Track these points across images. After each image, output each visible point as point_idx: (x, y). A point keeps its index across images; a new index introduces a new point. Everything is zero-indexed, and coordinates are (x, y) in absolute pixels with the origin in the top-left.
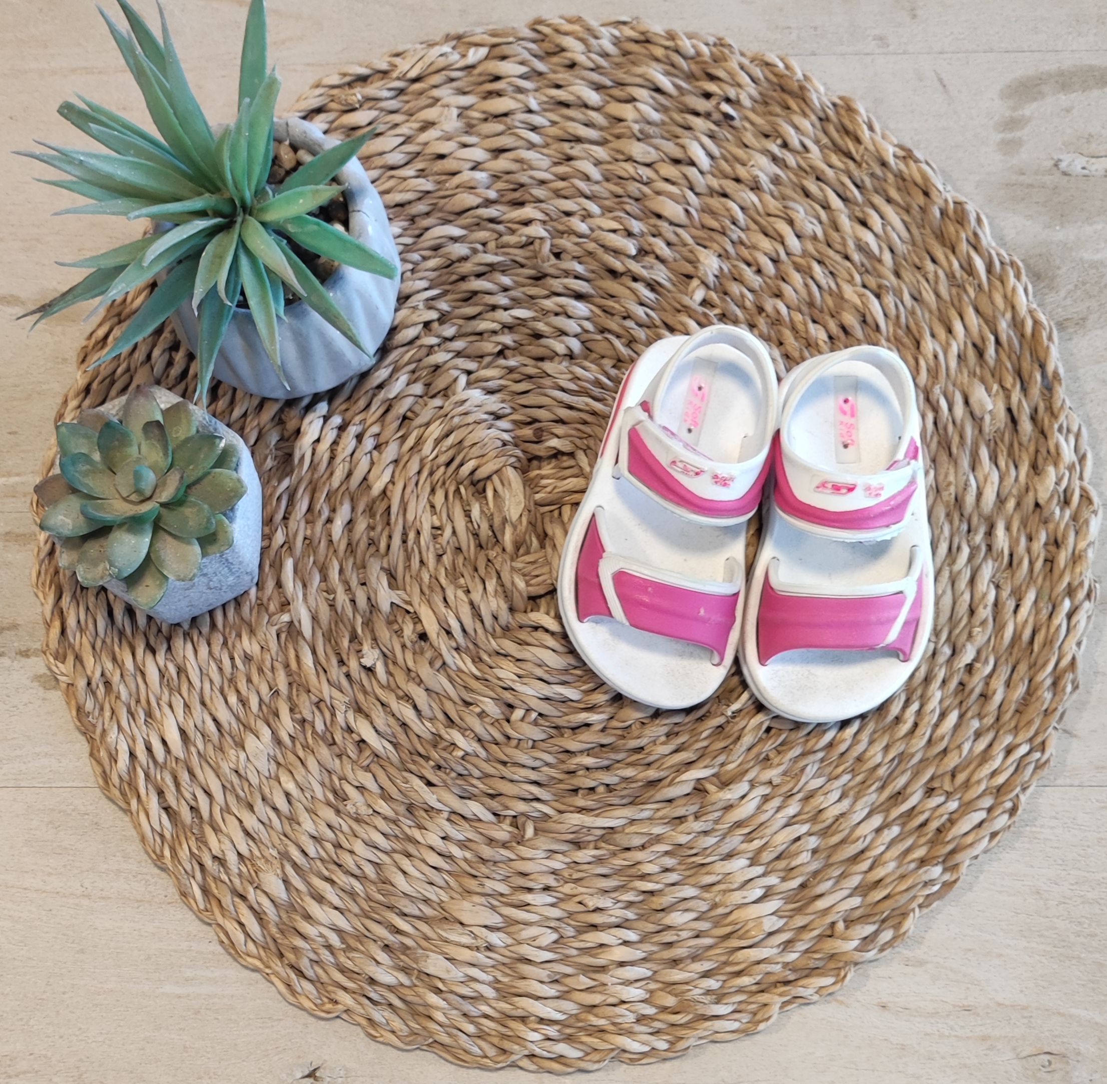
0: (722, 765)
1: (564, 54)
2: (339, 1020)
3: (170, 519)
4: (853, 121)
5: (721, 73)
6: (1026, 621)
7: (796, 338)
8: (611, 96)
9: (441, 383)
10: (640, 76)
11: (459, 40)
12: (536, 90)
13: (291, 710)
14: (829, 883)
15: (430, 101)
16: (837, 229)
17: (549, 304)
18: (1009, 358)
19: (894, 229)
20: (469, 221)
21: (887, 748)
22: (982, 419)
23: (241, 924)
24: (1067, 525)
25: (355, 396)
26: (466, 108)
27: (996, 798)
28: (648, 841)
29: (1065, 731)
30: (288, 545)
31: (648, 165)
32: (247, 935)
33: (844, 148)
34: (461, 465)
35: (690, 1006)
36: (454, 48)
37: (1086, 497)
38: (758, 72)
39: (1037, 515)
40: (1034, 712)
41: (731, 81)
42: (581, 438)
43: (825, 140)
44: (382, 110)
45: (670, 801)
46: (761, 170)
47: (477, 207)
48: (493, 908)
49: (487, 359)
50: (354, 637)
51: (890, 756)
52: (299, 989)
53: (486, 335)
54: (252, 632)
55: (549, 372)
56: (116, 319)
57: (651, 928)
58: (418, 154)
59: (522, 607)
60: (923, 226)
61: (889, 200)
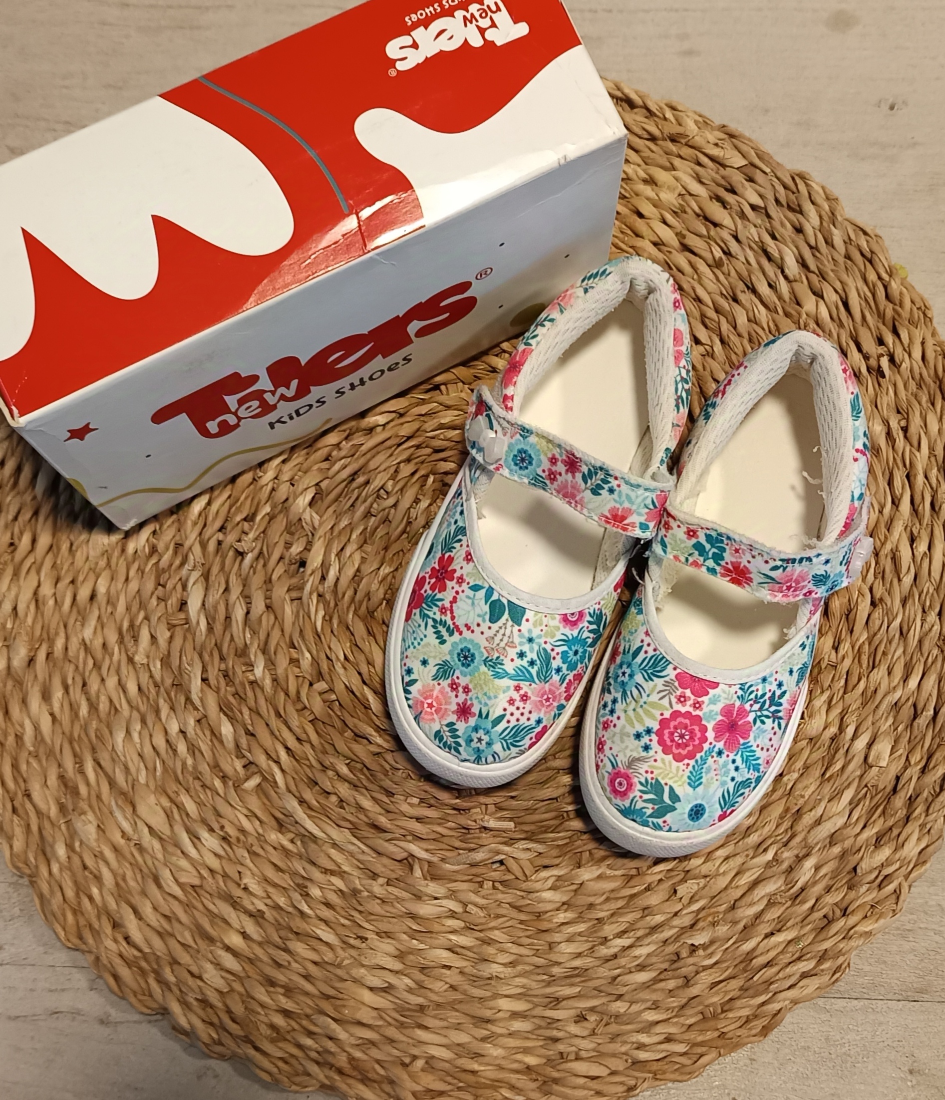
1: (799, 216)
41: (906, 345)
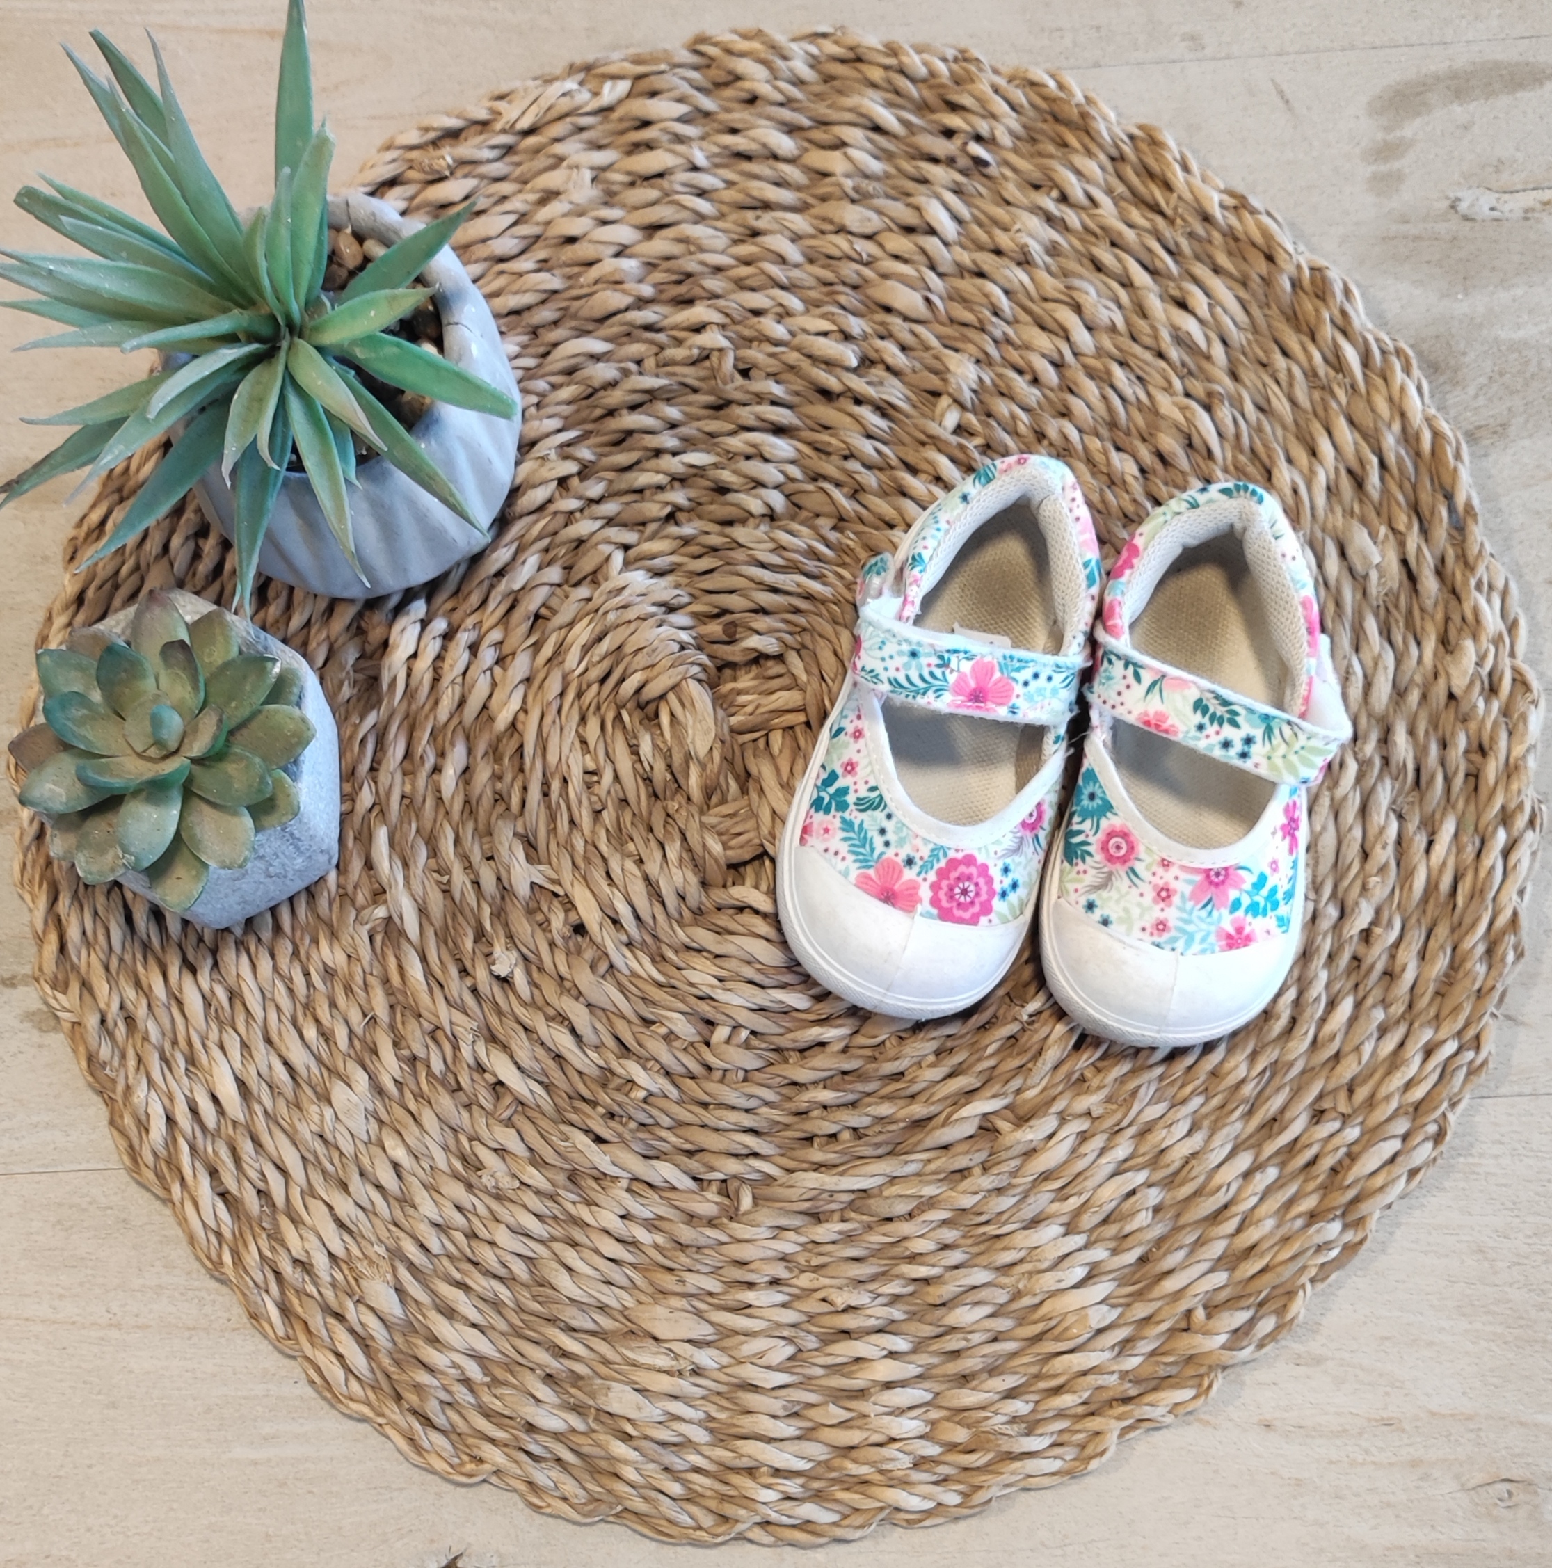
0: (1018, 1091)
2: (486, 1486)
3: (207, 780)
4: (1159, 158)
5: (966, 100)
6: (1444, 863)
7: (1093, 474)
8: (810, 141)
9: (587, 564)
10: (850, 110)
11: (589, 72)
12: (703, 138)
13: (396, 1044)
14: (1181, 1254)
15: (551, 161)
16: (1144, 315)
17: (737, 443)
18: (1401, 487)
19: (1225, 311)
20: (615, 330)
21: (1253, 1056)
22: (1366, 577)
23: (339, 1356)
24: (1495, 723)
25: (465, 590)
26: (604, 169)
27: (1414, 1120)
28: (917, 1207)
29: (1508, 1017)
30: (379, 808)
31: (869, 237)
32: (348, 1370)
33: (1149, 198)
34: (622, 680)
35: (988, 1441)
36: (581, 83)
37: (1520, 682)
38: (1019, 96)
39: (1452, 710)
40: (1462, 993)
42: (791, 634)
43: (1120, 189)
44: (482, 177)
45: (946, 1147)
46: (1031, 235)
47: (627, 309)
48: (699, 1314)
49: (652, 527)
50: (480, 935)
51: (1259, 1067)
52: (426, 1445)
53: (647, 493)
54: (333, 935)
55: (741, 540)
56: (116, 497)
57: (928, 1330)
58: (537, 238)
59: (720, 881)
60: (1268, 305)
61: (1217, 270)
